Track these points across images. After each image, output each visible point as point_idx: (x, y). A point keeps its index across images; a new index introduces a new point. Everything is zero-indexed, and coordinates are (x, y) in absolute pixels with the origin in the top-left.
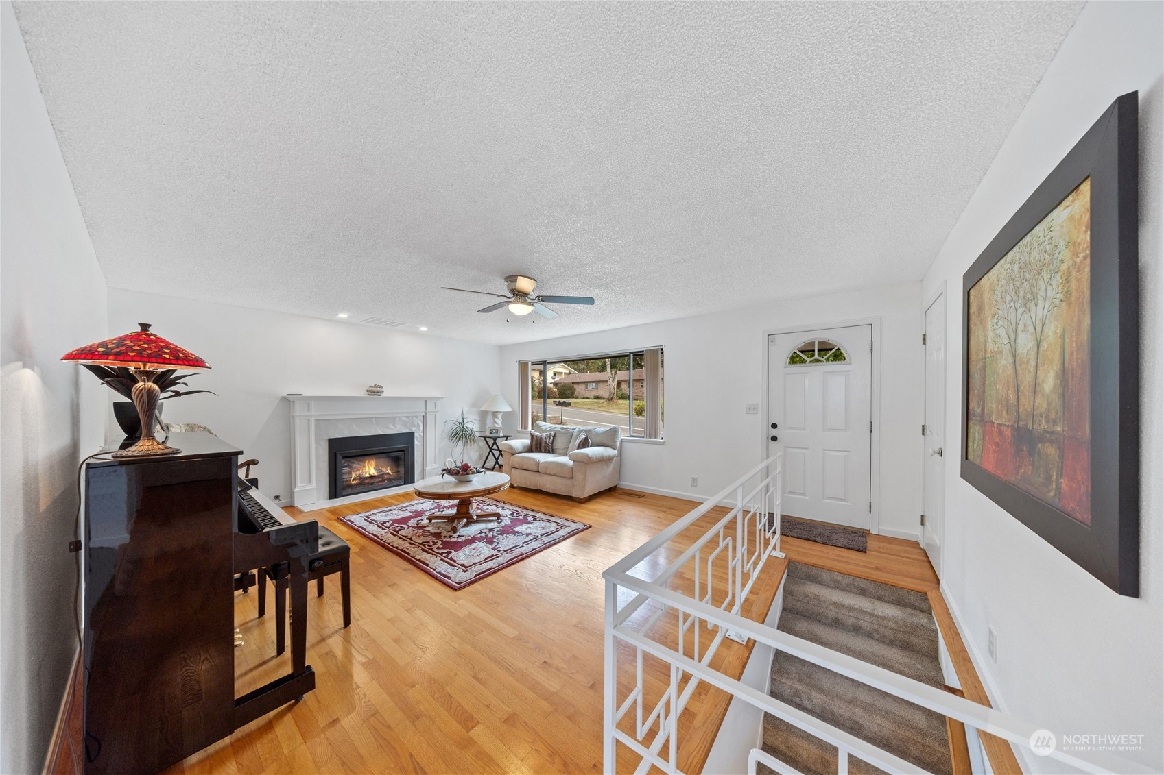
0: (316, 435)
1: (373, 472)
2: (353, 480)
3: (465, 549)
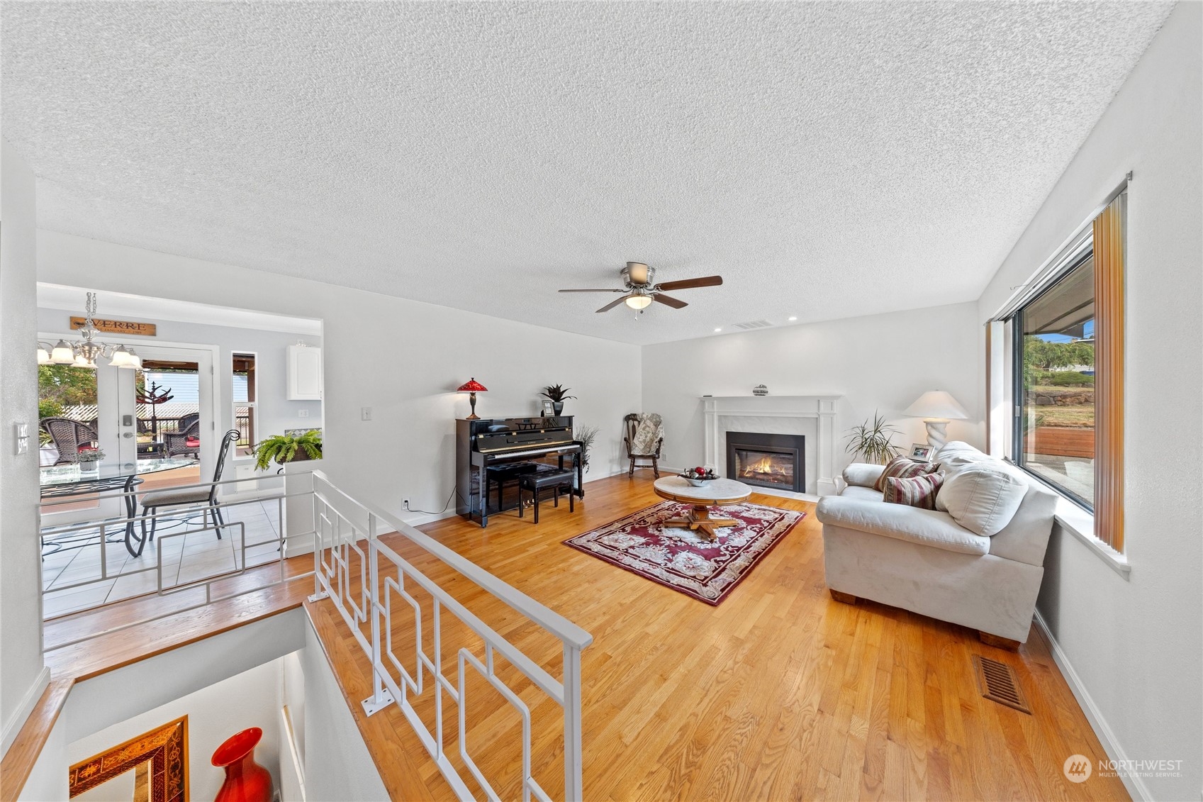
0: (719, 427)
1: (767, 469)
2: (747, 473)
3: (629, 536)
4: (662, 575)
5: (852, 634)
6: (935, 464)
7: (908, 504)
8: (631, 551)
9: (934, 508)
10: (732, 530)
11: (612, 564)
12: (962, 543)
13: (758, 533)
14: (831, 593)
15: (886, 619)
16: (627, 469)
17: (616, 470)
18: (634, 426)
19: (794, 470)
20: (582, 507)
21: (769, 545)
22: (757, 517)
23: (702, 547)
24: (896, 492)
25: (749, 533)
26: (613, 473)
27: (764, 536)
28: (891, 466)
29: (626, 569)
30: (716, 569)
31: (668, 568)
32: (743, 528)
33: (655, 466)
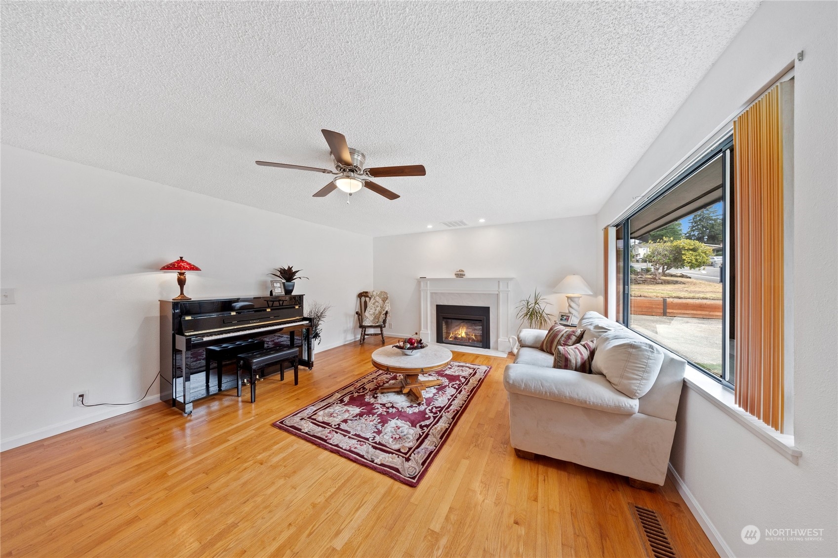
0: (431, 302)
1: (464, 334)
2: (450, 338)
3: (346, 407)
4: (368, 452)
5: (536, 500)
6: (582, 330)
7: (572, 369)
8: (343, 426)
9: (590, 372)
10: (437, 389)
11: (319, 445)
12: (620, 406)
13: (457, 390)
14: (516, 452)
15: (559, 472)
16: (359, 337)
17: (350, 338)
18: (365, 302)
19: (483, 330)
20: (309, 378)
21: (465, 401)
22: (457, 374)
23: (410, 411)
24: (563, 360)
25: (450, 391)
26: (347, 341)
27: (462, 393)
28: (552, 332)
29: (332, 451)
30: (420, 436)
31: (375, 443)
32: (446, 386)
33: (382, 334)
